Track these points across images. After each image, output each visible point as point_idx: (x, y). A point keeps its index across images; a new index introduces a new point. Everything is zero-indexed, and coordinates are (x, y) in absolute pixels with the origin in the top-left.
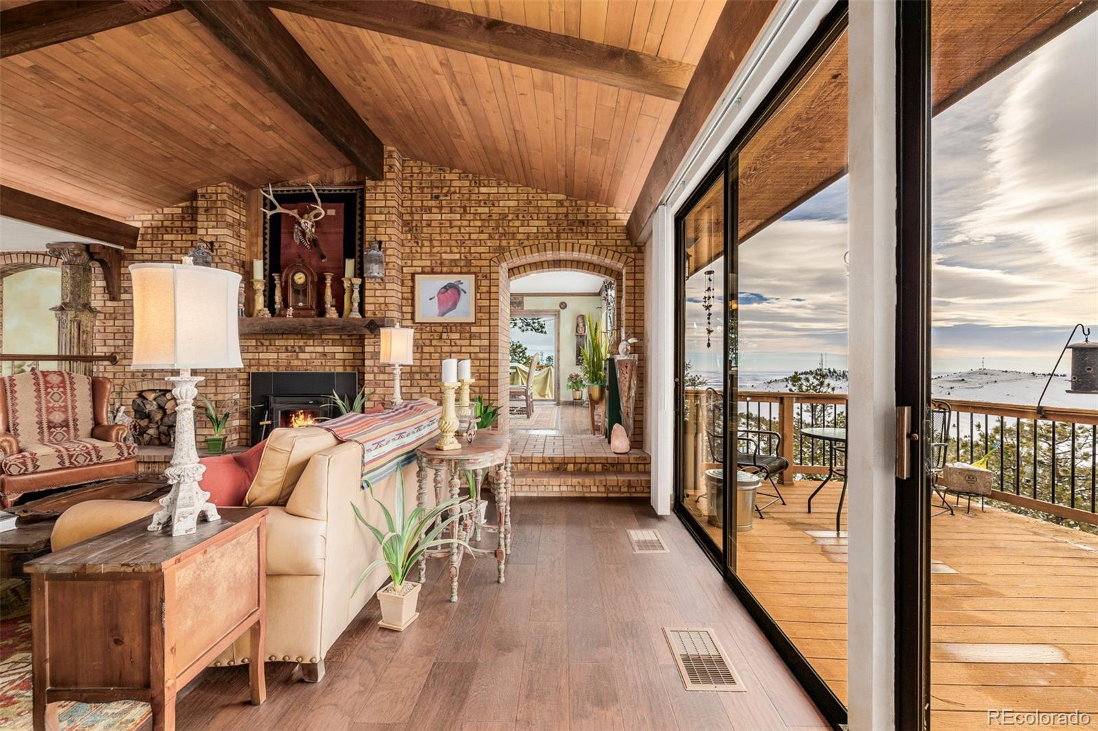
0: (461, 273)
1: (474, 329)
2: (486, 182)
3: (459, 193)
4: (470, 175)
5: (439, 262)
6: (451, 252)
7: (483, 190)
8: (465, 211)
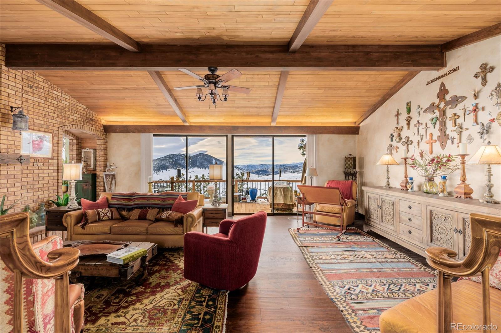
0: (44, 131)
1: (50, 161)
2: (56, 89)
3: (43, 89)
4: (49, 83)
5: (32, 123)
6: (39, 119)
7: (55, 92)
8: (46, 99)
